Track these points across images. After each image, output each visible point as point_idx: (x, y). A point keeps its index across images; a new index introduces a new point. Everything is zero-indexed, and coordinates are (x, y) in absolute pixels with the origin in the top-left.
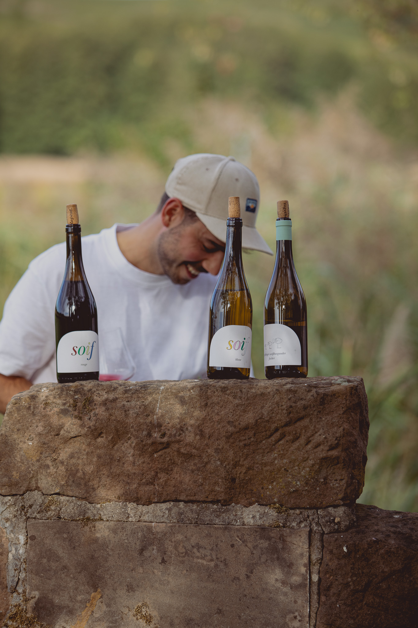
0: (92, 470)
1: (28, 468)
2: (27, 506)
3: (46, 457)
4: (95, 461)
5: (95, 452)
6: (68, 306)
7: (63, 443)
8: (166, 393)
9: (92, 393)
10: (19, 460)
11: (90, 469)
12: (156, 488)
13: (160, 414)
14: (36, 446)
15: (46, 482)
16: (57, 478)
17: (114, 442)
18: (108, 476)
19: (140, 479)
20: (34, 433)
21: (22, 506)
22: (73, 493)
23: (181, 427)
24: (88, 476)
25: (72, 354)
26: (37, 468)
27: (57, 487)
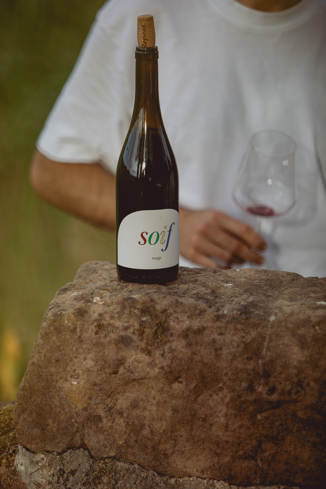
0: (164, 429)
1: (71, 418)
2: (67, 472)
3: (98, 404)
4: (169, 416)
5: (170, 402)
6: (137, 163)
7: (122, 385)
8: (278, 328)
9: (168, 316)
10: (58, 404)
11: (161, 426)
12: (258, 465)
13: (268, 359)
14: (82, 388)
15: (95, 441)
16: (113, 436)
17: (197, 392)
18: (188, 440)
19: (235, 450)
20: (81, 368)
21: (60, 469)
22: (135, 458)
23: (299, 381)
24: (158, 437)
25: (139, 243)
26: (84, 419)
27: (111, 448)
